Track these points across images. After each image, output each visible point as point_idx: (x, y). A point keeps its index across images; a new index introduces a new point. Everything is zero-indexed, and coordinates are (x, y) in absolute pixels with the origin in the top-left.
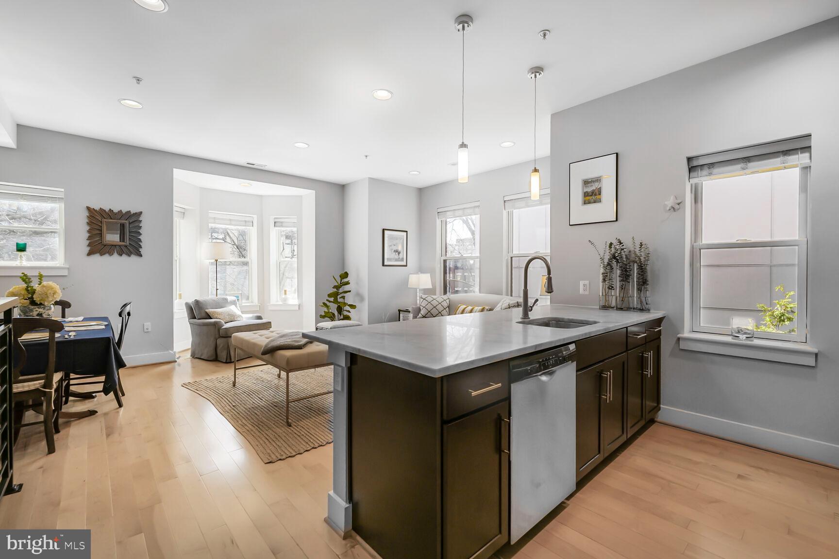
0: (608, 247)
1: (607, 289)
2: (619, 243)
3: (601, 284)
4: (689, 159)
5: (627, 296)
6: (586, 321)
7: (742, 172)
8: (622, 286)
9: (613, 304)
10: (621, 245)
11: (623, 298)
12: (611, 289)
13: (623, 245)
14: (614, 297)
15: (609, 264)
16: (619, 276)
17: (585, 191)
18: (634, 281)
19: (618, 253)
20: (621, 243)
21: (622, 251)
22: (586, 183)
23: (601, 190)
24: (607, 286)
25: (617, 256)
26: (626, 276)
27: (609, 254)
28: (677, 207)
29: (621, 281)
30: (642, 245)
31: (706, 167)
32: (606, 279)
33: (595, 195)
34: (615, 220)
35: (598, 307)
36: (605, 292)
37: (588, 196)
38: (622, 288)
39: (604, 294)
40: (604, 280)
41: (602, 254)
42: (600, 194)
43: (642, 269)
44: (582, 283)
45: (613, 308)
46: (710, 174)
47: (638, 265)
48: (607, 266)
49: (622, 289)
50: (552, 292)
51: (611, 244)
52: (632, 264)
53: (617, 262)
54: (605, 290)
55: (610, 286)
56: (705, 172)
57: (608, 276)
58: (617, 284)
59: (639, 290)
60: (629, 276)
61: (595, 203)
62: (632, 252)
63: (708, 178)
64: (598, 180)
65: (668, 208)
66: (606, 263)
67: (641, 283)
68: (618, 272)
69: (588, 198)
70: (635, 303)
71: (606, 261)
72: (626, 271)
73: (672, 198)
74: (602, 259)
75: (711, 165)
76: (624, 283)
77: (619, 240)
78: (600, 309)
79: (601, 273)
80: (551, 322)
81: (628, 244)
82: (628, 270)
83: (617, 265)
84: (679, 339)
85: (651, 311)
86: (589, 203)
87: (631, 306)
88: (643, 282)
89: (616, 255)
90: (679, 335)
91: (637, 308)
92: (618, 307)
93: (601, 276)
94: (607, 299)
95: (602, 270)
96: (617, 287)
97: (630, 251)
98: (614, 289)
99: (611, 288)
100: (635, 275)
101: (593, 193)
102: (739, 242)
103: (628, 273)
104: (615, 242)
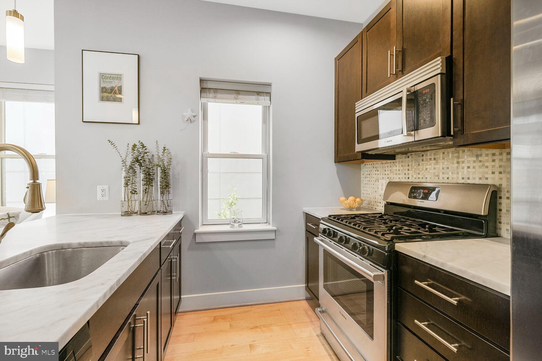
0: (130, 150)
1: (130, 194)
2: (142, 147)
3: (123, 188)
4: (202, 81)
5: (151, 200)
6: (107, 242)
7: (235, 101)
8: (146, 190)
9: (137, 209)
10: (144, 149)
11: (146, 202)
12: (134, 194)
13: (146, 149)
14: (137, 203)
15: (131, 167)
16: (143, 180)
17: (103, 85)
18: (157, 185)
19: (142, 156)
20: (144, 147)
21: (146, 155)
22: (103, 77)
23: (121, 88)
24: (130, 191)
25: (141, 160)
26: (149, 180)
27: (132, 157)
28: (193, 119)
29: (145, 185)
30: (165, 150)
31: (212, 91)
32: (128, 184)
33: (115, 93)
34: (137, 123)
35: (120, 213)
36: (128, 197)
37: (105, 92)
38: (146, 191)
39: (126, 199)
40: (127, 184)
41: (124, 157)
42: (120, 93)
43: (165, 173)
44: (99, 188)
45: (136, 213)
46: (215, 97)
47: (161, 169)
48: (129, 170)
49: (146, 193)
50: (42, 210)
51: (135, 146)
52: (155, 168)
53: (141, 165)
54: (128, 195)
55: (133, 190)
56: (212, 95)
57: (131, 180)
58: (141, 188)
59: (162, 193)
60: (152, 180)
61: (114, 101)
62: (156, 156)
63: (213, 100)
64: (119, 77)
65: (186, 119)
66: (128, 167)
67: (165, 187)
68: (142, 176)
69: (106, 94)
70: (159, 206)
71: (128, 164)
72: (149, 175)
73: (189, 110)
74: (124, 162)
75: (216, 90)
76: (147, 187)
77: (142, 143)
78: (122, 216)
79: (123, 177)
80: (45, 253)
81: (151, 148)
82: (151, 174)
83: (140, 169)
84: (195, 234)
85: (173, 212)
86: (108, 100)
87: (155, 209)
88: (166, 186)
89: (139, 159)
90: (196, 231)
91: (160, 211)
92: (142, 212)
93: (123, 180)
94: (130, 204)
95: (124, 174)
96: (140, 191)
97: (153, 155)
98: (137, 194)
99: (134, 192)
100: (159, 179)
101: (112, 90)
102: (231, 153)
103: (151, 177)
104: (137, 144)
